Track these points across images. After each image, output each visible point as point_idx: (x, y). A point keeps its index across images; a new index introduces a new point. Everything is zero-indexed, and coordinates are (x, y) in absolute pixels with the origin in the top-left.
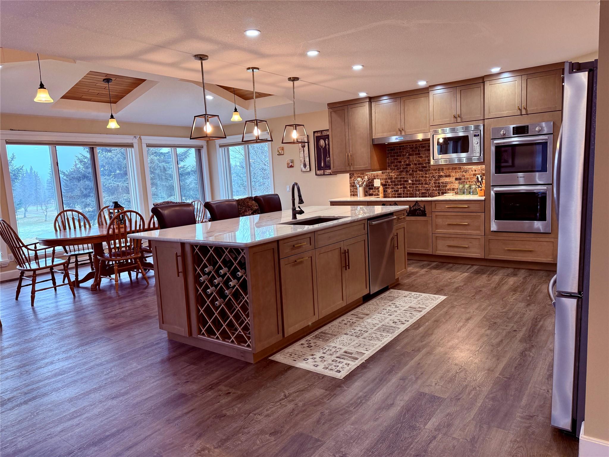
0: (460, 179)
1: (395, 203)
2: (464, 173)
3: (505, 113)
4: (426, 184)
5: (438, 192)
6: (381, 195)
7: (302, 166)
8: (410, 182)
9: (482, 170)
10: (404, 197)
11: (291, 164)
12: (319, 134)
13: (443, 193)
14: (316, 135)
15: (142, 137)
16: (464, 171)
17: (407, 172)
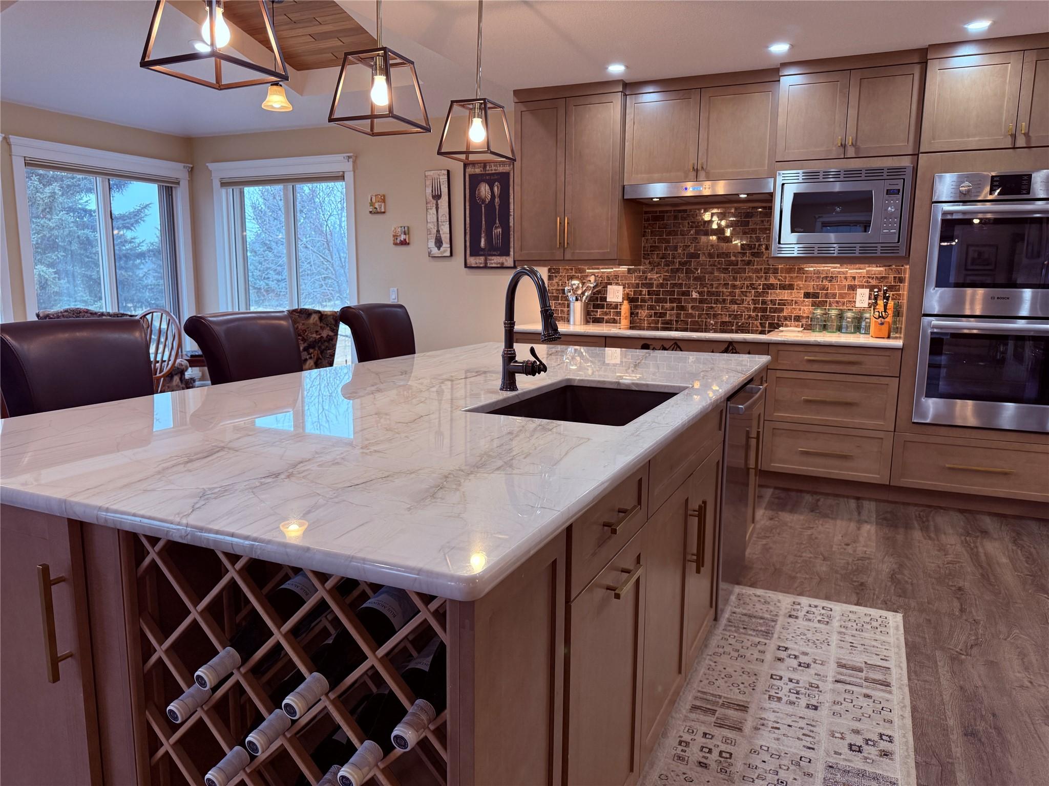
0: (815, 295)
1: (676, 343)
2: (826, 283)
3: (973, 142)
4: (733, 302)
5: (761, 323)
6: (625, 322)
7: (432, 244)
8: (695, 295)
9: (869, 277)
10: (676, 330)
11: (403, 237)
12: (478, 171)
13: (774, 327)
14: (470, 170)
15: (13, 139)
16: (826, 277)
17: (688, 271)
